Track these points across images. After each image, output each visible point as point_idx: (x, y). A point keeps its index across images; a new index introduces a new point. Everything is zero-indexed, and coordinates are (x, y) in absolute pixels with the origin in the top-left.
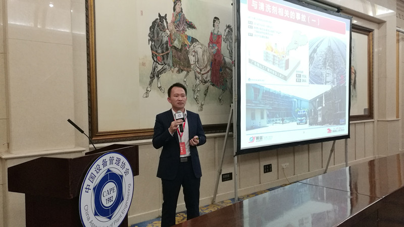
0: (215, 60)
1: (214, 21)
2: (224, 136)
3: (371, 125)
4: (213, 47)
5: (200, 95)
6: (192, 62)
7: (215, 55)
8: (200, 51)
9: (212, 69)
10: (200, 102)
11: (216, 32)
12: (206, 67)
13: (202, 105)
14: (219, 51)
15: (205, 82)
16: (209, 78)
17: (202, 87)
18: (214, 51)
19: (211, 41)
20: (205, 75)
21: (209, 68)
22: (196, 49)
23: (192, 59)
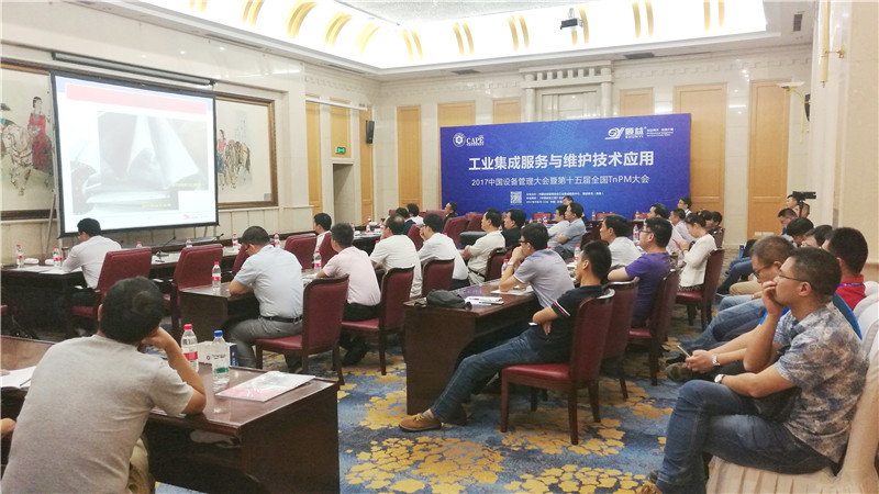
0: (38, 142)
1: (34, 102)
2: (47, 223)
3: (275, 213)
4: (35, 130)
5: (20, 180)
6: (7, 145)
7: (37, 137)
8: (17, 134)
9: (34, 153)
10: (20, 187)
11: (37, 113)
12: (26, 149)
13: (23, 189)
14: (42, 133)
15: (26, 166)
16: (31, 161)
17: (23, 171)
18: (36, 132)
19: (31, 122)
20: (25, 159)
21: (30, 151)
22: (11, 132)
23: (7, 143)
